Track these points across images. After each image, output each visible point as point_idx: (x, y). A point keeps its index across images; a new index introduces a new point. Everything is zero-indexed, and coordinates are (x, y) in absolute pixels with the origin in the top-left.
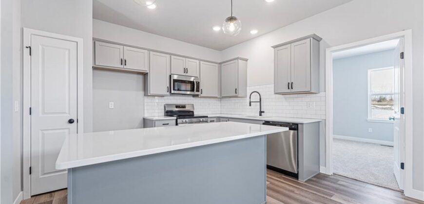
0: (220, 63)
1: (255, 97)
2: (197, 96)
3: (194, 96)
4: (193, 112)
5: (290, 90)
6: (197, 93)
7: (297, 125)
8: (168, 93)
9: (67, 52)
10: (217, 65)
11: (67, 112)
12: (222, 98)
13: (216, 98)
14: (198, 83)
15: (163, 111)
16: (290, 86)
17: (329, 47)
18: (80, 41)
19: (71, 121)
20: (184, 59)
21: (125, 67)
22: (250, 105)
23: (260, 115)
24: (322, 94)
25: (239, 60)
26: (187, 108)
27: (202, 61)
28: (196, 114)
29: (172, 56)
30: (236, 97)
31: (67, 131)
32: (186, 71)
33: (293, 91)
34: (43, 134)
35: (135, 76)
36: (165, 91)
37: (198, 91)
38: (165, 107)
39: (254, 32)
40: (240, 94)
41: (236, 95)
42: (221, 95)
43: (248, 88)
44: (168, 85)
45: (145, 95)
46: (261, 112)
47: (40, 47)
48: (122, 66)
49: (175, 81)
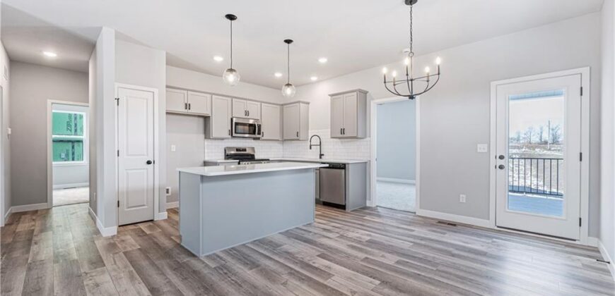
0: (282, 105)
1: (315, 141)
2: (258, 139)
3: (255, 139)
4: (253, 155)
5: (341, 134)
6: (258, 136)
7: (345, 165)
8: (230, 136)
9: (145, 101)
10: (278, 107)
11: (145, 153)
12: (284, 141)
13: (278, 140)
14: (259, 126)
15: (223, 154)
16: (343, 131)
17: (373, 99)
18: (156, 91)
19: (149, 163)
20: (245, 101)
21: (189, 111)
22: (311, 148)
23: (320, 158)
24: (368, 139)
25: (301, 104)
26: (248, 151)
27: (263, 102)
28: (256, 157)
29: (234, 99)
30: (298, 140)
31: (145, 171)
32: (247, 113)
33: (345, 136)
34: (127, 173)
35: (196, 118)
36: (226, 135)
37: (259, 134)
38: (225, 150)
39: (314, 79)
40: (302, 136)
41: (297, 138)
42: (283, 138)
43: (310, 131)
44: (230, 128)
45: (205, 138)
46: (321, 155)
47: (125, 98)
48: (186, 111)
49: (237, 124)
